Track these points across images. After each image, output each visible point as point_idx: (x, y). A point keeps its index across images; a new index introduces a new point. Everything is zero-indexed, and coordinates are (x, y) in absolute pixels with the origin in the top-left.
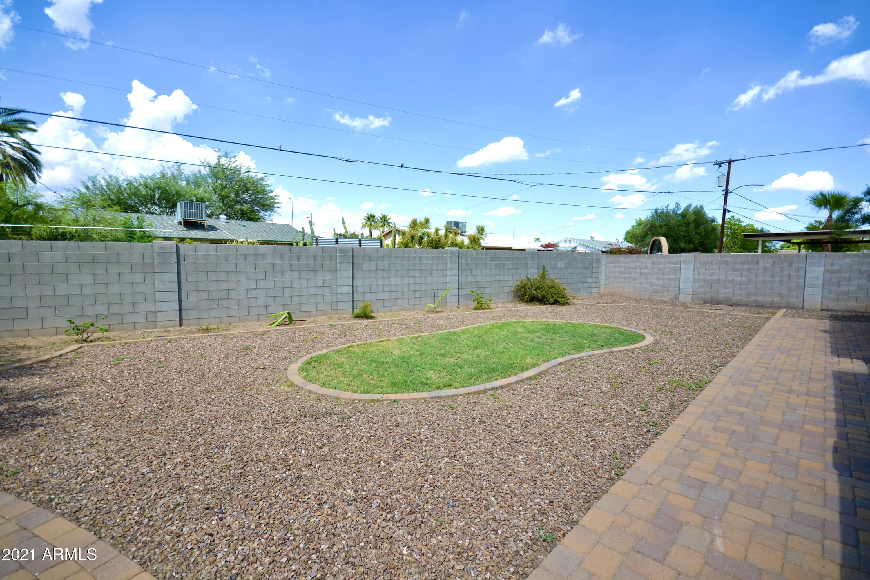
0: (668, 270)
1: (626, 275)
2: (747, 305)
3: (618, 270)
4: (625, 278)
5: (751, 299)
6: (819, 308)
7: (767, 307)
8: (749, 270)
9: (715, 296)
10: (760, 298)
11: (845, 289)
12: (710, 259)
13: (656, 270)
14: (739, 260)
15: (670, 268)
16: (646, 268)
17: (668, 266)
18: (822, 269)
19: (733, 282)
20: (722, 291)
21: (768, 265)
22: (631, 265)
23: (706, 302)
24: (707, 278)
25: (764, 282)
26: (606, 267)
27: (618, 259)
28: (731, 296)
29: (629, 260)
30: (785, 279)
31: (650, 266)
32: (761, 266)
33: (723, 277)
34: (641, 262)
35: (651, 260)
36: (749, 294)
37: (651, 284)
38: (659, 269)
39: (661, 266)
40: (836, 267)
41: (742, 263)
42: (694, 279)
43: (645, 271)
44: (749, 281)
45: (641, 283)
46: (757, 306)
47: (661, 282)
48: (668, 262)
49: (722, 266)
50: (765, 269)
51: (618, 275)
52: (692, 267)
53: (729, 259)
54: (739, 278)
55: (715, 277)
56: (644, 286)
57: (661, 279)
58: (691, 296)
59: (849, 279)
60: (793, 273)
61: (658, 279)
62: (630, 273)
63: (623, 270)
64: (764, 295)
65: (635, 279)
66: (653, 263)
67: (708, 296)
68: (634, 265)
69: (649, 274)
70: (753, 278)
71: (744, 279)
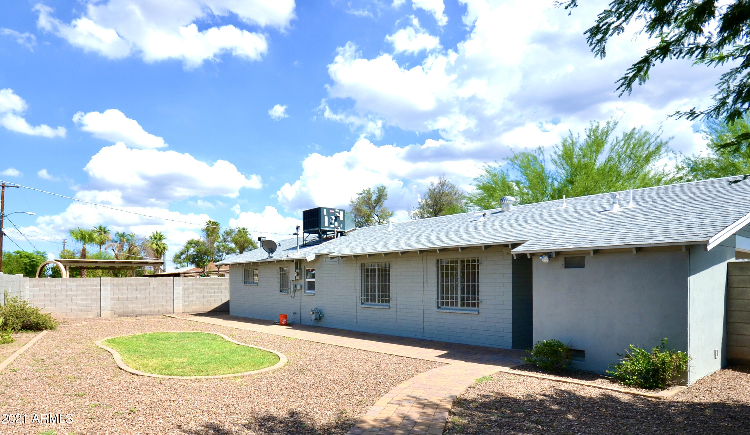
0: (90, 292)
1: (52, 298)
2: (145, 315)
3: (43, 293)
4: (51, 301)
5: (147, 310)
6: (181, 312)
7: (156, 315)
8: (145, 289)
9: (126, 310)
10: (152, 309)
11: (190, 299)
12: (121, 282)
13: (81, 292)
14: (139, 282)
15: (92, 290)
16: (71, 290)
17: (90, 288)
18: (181, 288)
19: (136, 299)
20: (130, 306)
21: (155, 286)
22: (57, 288)
23: (120, 316)
24: (120, 296)
25: (154, 297)
26: (30, 291)
27: (43, 283)
28: (136, 309)
29: (54, 283)
30: (164, 295)
31: (74, 288)
32: (151, 286)
33: (130, 296)
34: (66, 285)
35: (75, 283)
36: (146, 307)
37: (77, 305)
38: (82, 291)
39: (84, 288)
40: (187, 286)
41: (141, 285)
42: (111, 298)
43: (70, 293)
44: (146, 298)
45: (67, 305)
46: (151, 315)
47: (85, 302)
48: (90, 285)
49: (129, 287)
50: (154, 288)
51: (43, 298)
52: (109, 288)
53: (133, 282)
54: (139, 296)
55: (125, 296)
56: (70, 307)
57: (85, 299)
58: (109, 312)
59: (192, 293)
60: (168, 291)
61: (82, 300)
62: (56, 296)
63: (49, 292)
64: (154, 306)
65: (61, 301)
66: (77, 286)
67: (121, 311)
68: (60, 288)
69: (74, 295)
70: (148, 295)
71: (143, 296)
